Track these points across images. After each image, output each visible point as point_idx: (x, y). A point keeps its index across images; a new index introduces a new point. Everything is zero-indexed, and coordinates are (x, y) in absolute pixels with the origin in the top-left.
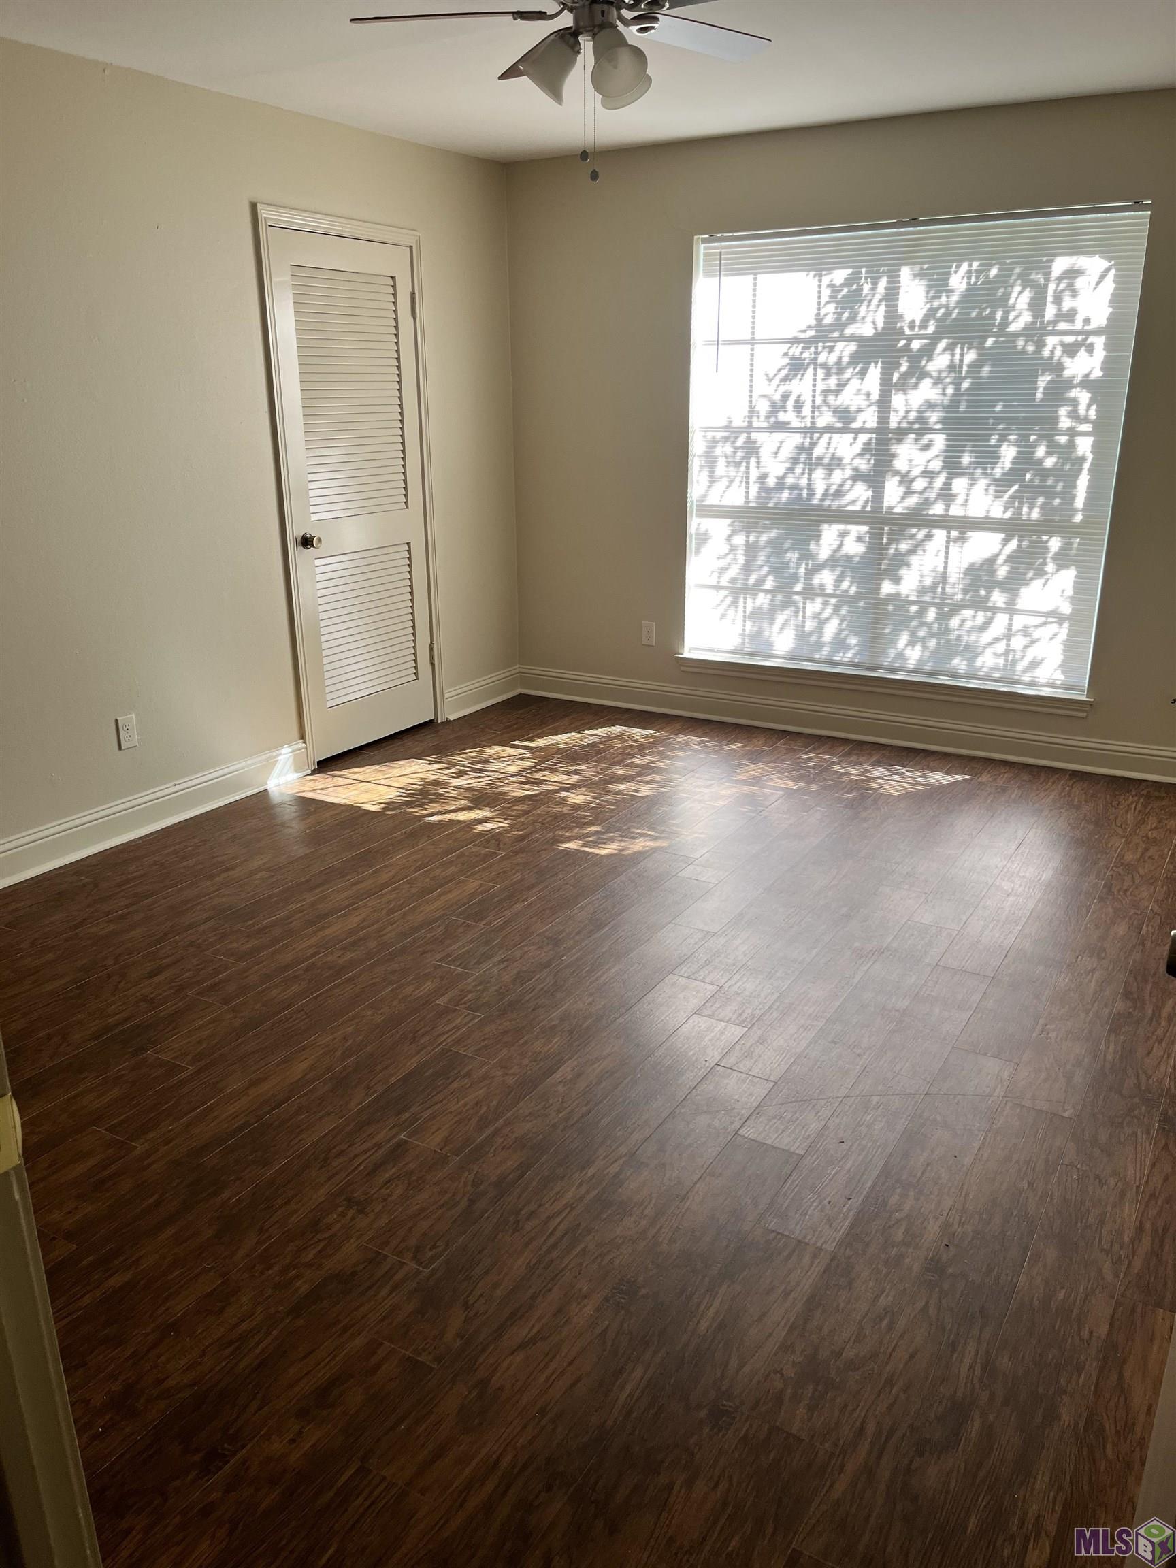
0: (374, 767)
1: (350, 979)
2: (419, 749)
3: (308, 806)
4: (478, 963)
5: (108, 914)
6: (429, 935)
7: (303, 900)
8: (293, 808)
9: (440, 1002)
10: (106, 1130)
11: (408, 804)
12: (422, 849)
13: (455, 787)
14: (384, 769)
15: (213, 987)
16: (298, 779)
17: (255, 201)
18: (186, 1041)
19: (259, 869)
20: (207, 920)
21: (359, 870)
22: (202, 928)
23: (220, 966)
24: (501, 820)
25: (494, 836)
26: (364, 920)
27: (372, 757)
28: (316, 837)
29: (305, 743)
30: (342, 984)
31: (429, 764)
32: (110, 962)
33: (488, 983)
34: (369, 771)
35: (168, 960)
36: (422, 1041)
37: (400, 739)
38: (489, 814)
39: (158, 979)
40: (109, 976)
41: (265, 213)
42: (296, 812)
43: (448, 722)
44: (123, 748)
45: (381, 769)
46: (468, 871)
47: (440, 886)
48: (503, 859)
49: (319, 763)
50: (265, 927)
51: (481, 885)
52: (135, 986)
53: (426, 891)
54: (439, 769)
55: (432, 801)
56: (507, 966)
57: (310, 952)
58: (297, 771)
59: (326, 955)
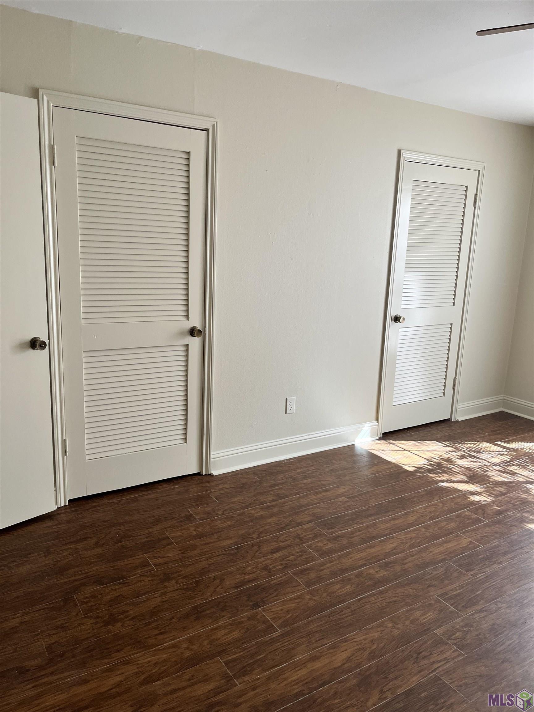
0: (413, 442)
1: (381, 592)
2: (439, 436)
3: (375, 459)
4: (465, 607)
5: (261, 503)
6: (435, 573)
7: (362, 523)
8: (366, 459)
9: (437, 631)
10: (224, 662)
11: (430, 471)
12: (435, 505)
13: (459, 465)
14: (418, 444)
15: (302, 572)
16: (371, 441)
17: (400, 148)
18: (281, 608)
19: (341, 495)
20: (309, 522)
21: (396, 510)
22: (306, 526)
23: (309, 557)
24: (486, 496)
25: (480, 508)
26: (395, 548)
27: (413, 435)
28: (376, 481)
29: (378, 422)
30: (376, 594)
31: (444, 446)
32: (255, 536)
33: (472, 626)
34: (410, 444)
35: (284, 543)
36: (422, 663)
37: (430, 427)
38: (479, 490)
39: (277, 555)
40: (253, 545)
41: (404, 154)
42: (367, 462)
43: (458, 421)
44: (287, 413)
45: (416, 444)
46: (463, 529)
47: (446, 535)
48: (486, 525)
49: (383, 434)
50: (338, 537)
51: (471, 543)
52: (264, 557)
53: (436, 537)
54: (450, 451)
55: (445, 472)
56: (486, 616)
57: (361, 563)
58: (372, 436)
59: (369, 568)
